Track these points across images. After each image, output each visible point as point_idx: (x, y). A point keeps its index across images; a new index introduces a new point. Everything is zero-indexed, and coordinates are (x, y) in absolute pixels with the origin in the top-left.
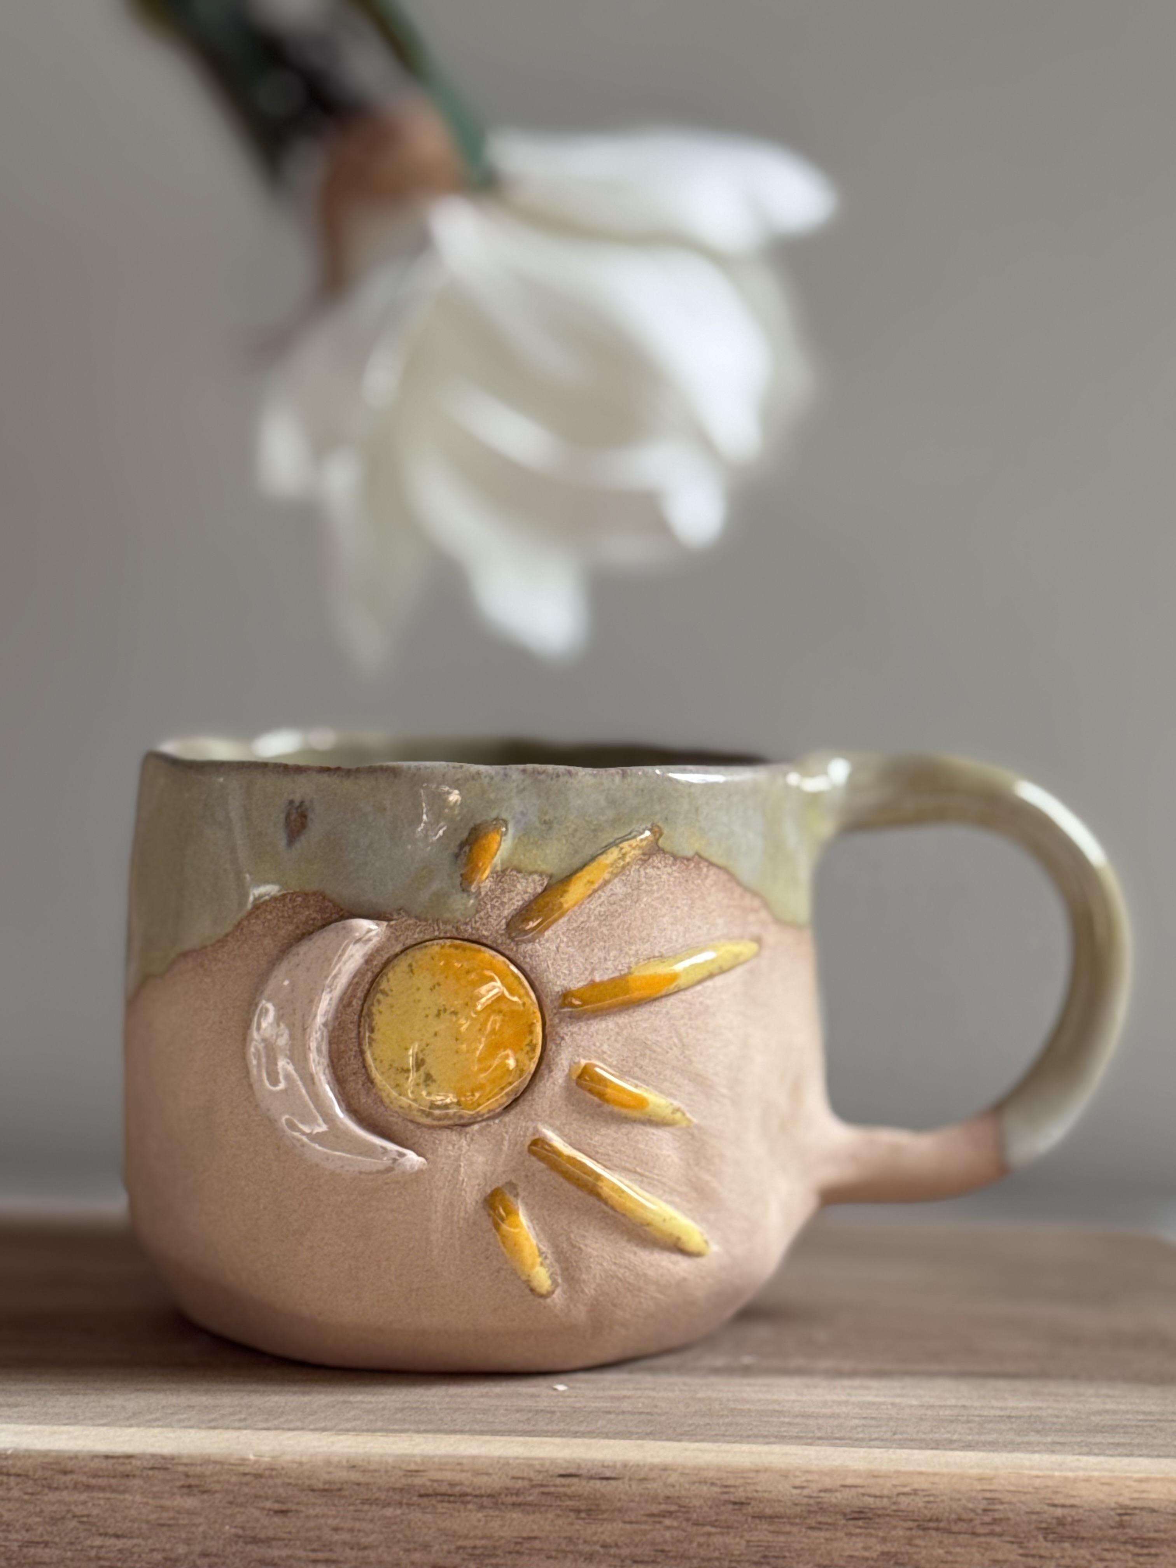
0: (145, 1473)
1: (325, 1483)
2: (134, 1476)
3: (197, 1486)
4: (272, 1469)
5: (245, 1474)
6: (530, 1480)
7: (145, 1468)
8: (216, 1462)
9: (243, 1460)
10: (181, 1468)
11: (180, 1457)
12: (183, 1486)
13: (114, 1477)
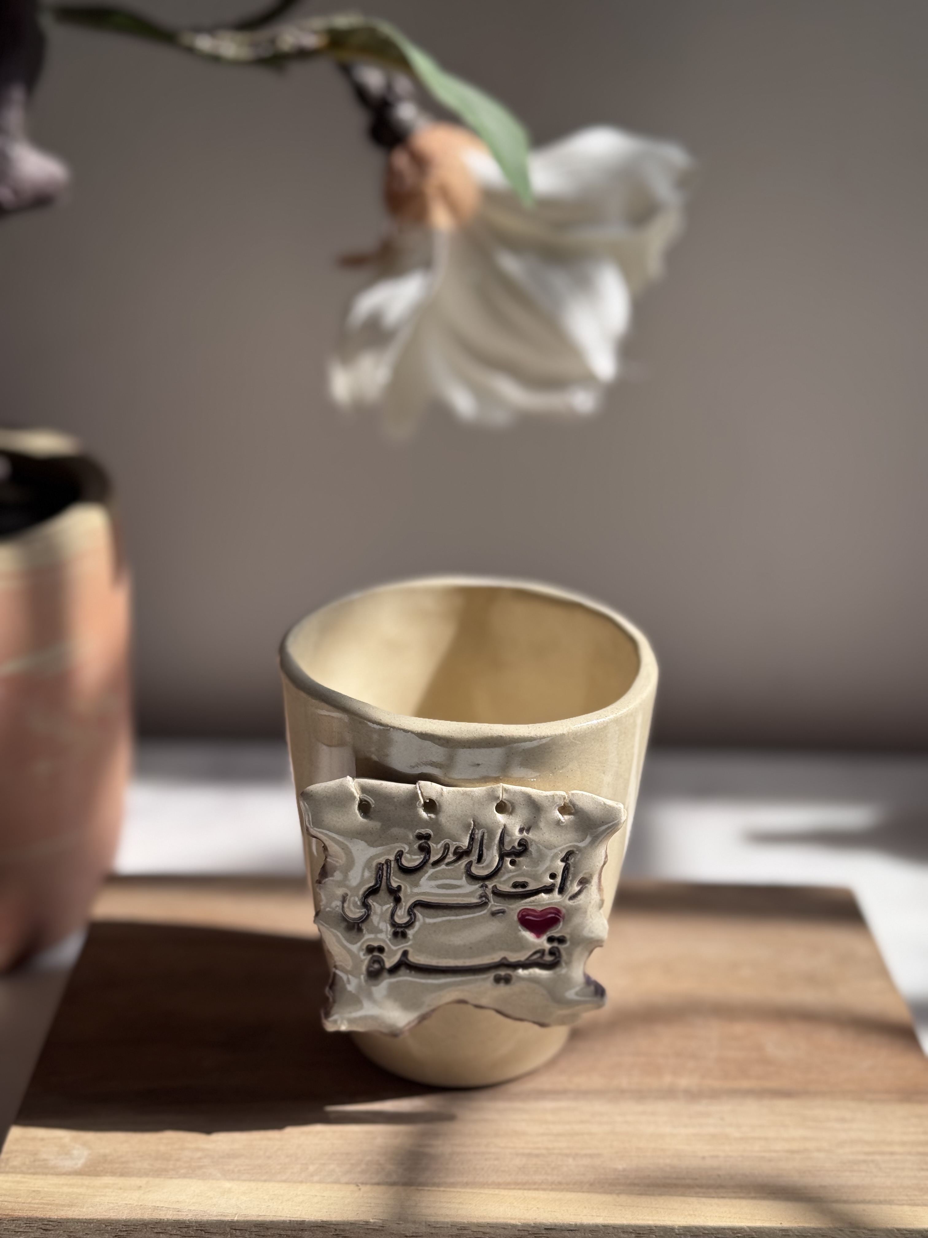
0: (312, 1228)
1: (413, 1233)
2: (306, 1230)
3: (341, 1235)
4: (383, 1227)
5: (368, 1229)
6: (529, 1231)
7: (312, 1226)
8: (351, 1223)
9: (367, 1222)
10: (332, 1226)
11: (332, 1221)
12: (333, 1235)
13: (295, 1231)
